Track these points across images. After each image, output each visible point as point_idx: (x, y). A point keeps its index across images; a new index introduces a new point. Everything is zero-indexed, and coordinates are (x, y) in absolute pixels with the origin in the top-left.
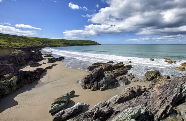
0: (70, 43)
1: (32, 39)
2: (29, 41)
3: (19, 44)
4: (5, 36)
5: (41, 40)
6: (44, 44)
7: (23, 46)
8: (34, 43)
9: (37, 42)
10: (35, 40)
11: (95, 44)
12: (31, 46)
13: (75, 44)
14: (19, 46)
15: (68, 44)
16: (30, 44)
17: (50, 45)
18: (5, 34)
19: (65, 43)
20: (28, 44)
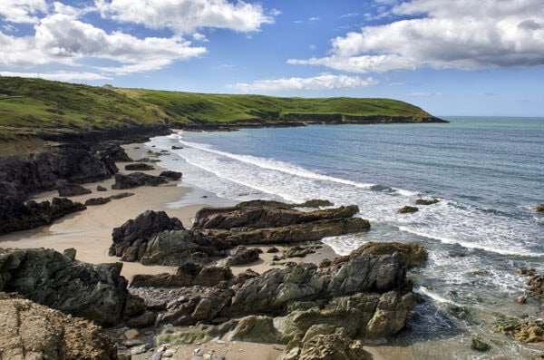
0: (281, 114)
1: (133, 96)
2: (121, 105)
3: (86, 119)
4: (53, 90)
5: (166, 102)
6: (170, 118)
7: (95, 128)
8: (137, 112)
9: (150, 107)
10: (145, 100)
11: (405, 114)
12: (122, 123)
13: (305, 117)
14: (83, 124)
15: (274, 115)
16: (120, 118)
17: (197, 121)
18: (55, 82)
19: (257, 114)
20: (113, 118)
